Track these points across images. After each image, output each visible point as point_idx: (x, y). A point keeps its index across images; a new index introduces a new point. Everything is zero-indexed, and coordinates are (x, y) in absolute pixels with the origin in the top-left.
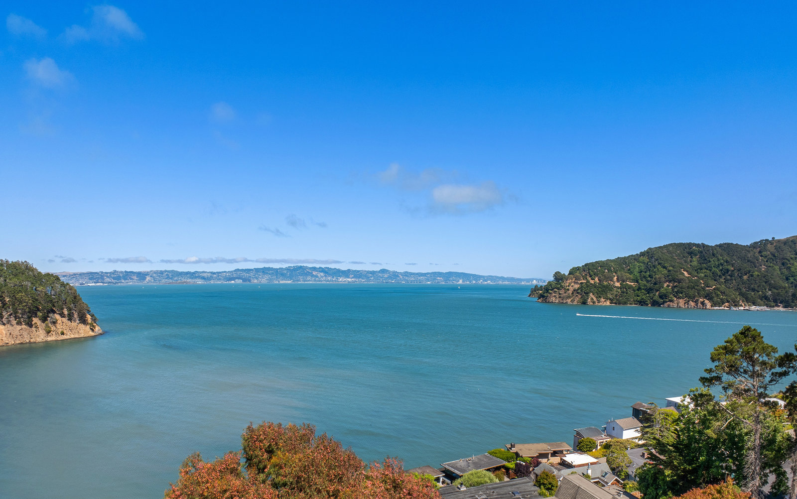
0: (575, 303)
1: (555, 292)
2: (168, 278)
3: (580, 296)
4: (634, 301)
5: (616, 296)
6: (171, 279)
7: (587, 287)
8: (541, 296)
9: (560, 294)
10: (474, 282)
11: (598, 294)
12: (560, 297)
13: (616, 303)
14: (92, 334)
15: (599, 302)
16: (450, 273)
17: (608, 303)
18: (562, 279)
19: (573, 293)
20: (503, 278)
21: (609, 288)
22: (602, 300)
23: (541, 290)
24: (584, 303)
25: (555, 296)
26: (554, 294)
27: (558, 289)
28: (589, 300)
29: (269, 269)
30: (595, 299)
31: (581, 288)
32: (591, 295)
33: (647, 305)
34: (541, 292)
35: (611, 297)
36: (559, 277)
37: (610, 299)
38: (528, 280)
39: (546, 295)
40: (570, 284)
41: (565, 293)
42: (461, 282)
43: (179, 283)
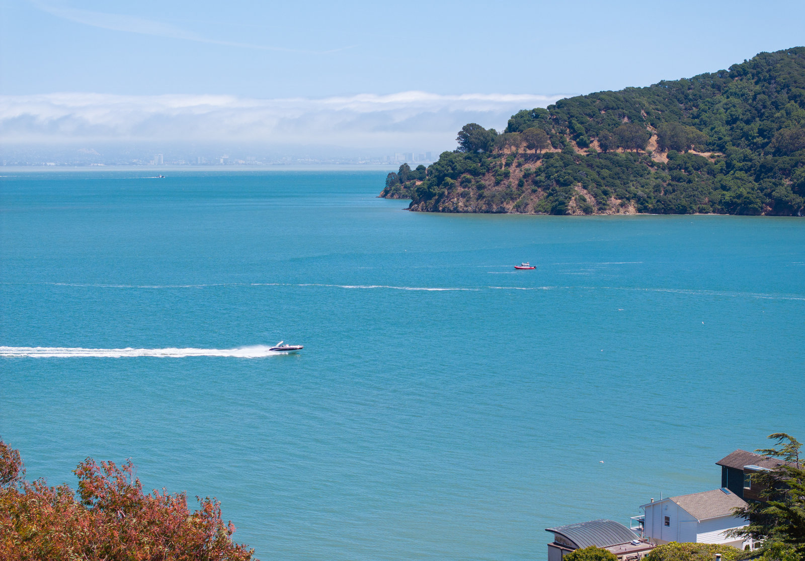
1: (465, 183)
3: (542, 193)
4: (712, 203)
5: (657, 189)
7: (566, 165)
8: (423, 195)
9: (480, 187)
11: (599, 185)
12: (480, 197)
13: (654, 212)
18: (485, 146)
19: (521, 185)
21: (633, 168)
22: (614, 201)
23: (421, 179)
24: (557, 211)
25: (463, 195)
26: (460, 190)
27: (475, 173)
28: (572, 203)
30: (590, 200)
31: (546, 170)
32: (578, 189)
33: (755, 212)
34: (418, 183)
35: (640, 193)
36: (476, 141)
37: (638, 200)
39: (436, 190)
40: (511, 158)
41: (497, 183)
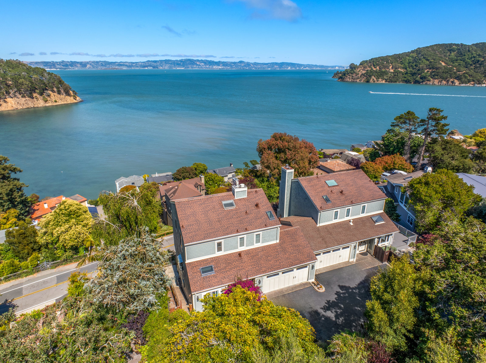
0: (362, 81)
1: (349, 75)
2: (102, 65)
3: (365, 78)
4: (402, 80)
5: (390, 77)
6: (105, 66)
7: (371, 72)
8: (341, 78)
9: (352, 76)
10: (298, 68)
11: (377, 76)
12: (352, 78)
13: (389, 82)
14: (76, 101)
15: (378, 81)
16: (283, 63)
17: (384, 82)
18: (355, 68)
19: (361, 76)
20: (316, 66)
21: (386, 73)
22: (380, 80)
23: (341, 74)
24: (368, 82)
25: (349, 78)
26: (348, 77)
27: (352, 73)
28: (371, 80)
29: (169, 60)
30: (375, 79)
31: (367, 73)
32: (373, 77)
33: (411, 83)
34: (340, 75)
35: (386, 78)
36: (353, 67)
37: (385, 79)
38: (332, 67)
39: (343, 77)
40: (360, 70)
41: (356, 76)
42: (289, 68)
43: (111, 69)
